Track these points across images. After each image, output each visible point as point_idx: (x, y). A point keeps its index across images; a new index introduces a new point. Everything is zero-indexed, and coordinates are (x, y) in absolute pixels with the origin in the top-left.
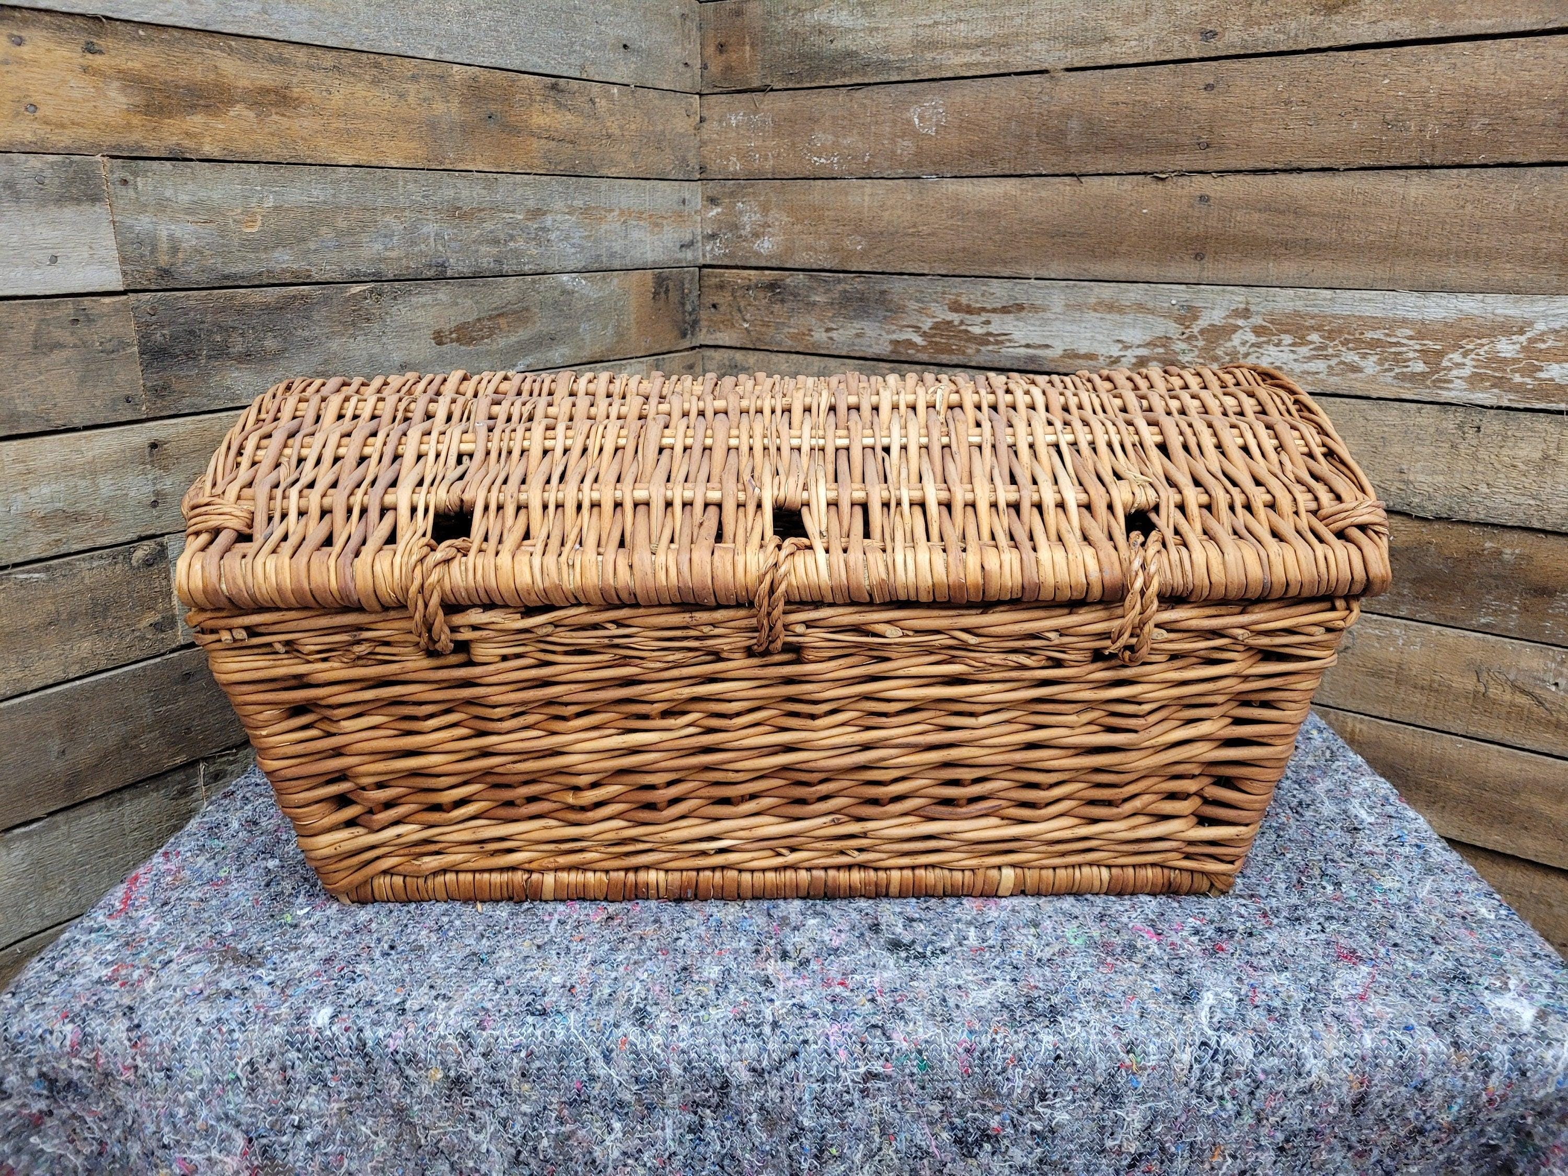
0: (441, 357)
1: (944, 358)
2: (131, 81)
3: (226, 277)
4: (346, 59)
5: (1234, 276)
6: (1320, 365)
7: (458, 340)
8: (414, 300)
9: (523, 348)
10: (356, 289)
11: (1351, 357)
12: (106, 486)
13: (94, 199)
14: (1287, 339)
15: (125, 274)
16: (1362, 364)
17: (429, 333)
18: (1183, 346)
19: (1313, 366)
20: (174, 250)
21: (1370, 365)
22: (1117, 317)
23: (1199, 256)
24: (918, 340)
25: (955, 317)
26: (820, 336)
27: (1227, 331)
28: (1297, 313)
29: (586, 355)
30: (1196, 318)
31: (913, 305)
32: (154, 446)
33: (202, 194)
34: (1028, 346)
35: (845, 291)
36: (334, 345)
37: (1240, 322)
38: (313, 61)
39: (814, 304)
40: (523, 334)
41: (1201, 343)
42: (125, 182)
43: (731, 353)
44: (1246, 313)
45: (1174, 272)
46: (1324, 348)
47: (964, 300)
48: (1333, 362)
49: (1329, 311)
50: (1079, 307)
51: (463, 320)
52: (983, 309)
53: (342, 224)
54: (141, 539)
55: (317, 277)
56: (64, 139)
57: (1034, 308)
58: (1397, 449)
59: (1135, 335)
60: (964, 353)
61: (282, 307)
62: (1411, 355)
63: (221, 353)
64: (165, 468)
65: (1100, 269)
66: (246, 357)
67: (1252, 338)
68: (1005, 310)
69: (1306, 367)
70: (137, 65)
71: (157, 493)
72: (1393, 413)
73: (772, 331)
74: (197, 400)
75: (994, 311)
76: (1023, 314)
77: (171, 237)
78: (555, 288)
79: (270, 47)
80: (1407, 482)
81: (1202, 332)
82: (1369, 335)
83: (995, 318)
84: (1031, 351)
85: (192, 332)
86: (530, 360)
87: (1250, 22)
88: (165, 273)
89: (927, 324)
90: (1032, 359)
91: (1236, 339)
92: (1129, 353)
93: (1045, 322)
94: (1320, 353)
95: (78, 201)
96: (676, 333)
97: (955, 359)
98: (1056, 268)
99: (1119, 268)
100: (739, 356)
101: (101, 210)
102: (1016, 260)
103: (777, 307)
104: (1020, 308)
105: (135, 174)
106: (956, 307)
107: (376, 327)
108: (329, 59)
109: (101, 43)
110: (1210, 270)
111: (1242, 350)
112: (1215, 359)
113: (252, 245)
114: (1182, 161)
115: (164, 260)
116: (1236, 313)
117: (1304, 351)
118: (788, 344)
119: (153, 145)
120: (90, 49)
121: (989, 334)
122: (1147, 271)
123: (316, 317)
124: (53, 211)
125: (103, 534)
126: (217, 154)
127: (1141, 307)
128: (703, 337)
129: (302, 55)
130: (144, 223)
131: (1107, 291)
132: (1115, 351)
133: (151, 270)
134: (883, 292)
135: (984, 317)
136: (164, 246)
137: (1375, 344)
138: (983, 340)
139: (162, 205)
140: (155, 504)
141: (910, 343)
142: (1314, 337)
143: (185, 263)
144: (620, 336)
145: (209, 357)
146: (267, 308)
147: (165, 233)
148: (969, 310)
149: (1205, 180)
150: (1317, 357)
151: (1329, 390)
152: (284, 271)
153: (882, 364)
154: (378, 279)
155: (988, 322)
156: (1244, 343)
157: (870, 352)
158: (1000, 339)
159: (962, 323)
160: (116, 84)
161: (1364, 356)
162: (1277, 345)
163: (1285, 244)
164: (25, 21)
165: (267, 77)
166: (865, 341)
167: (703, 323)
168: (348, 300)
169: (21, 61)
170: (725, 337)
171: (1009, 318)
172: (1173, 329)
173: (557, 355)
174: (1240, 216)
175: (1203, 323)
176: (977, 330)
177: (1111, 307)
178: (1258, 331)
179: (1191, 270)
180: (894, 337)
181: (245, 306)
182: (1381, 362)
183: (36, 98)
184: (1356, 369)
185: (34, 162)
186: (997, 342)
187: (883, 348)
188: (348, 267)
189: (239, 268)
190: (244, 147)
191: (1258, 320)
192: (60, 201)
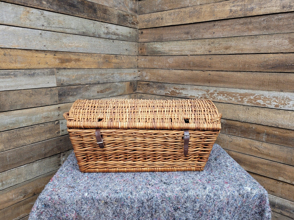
0: (98, 95)
1: (173, 96)
2: (59, 59)
3: (70, 84)
4: (87, 54)
5: (214, 86)
6: (226, 99)
7: (101, 92)
8: (95, 87)
9: (110, 93)
10: (87, 85)
11: (231, 98)
12: (52, 113)
13: (54, 75)
14: (222, 95)
15: (57, 84)
16: (232, 99)
17: (97, 91)
18: (207, 95)
19: (225, 99)
20: (63, 81)
21: (233, 99)
22: (198, 91)
23: (209, 82)
24: (169, 93)
25: (175, 90)
26: (155, 92)
27: (214, 93)
28: (223, 91)
29: (119, 94)
30: (209, 91)
31: (168, 88)
32: (59, 108)
33: (67, 73)
34: (185, 94)
35: (158, 85)
36: (83, 94)
37: (215, 92)
38: (83, 55)
39: (154, 87)
40: (110, 91)
41: (210, 95)
42: (58, 72)
43: (141, 94)
44: (216, 91)
45: (206, 84)
46: (227, 97)
47: (176, 87)
48: (228, 99)
49: (227, 91)
50: (192, 89)
51: (101, 89)
52: (179, 89)
53: (85, 77)
54: (56, 120)
55: (82, 84)
56: (51, 67)
57: (186, 89)
58: (237, 112)
59: (200, 94)
60: (176, 95)
61: (77, 88)
62: (239, 98)
63: (68, 95)
64: (60, 111)
65: (195, 84)
66: (72, 95)
67: (217, 95)
68: (182, 89)
69: (224, 99)
70: (60, 57)
71: (59, 114)
72: (237, 106)
73: (147, 91)
74: (65, 101)
75: (180, 89)
76: (184, 90)
78: (115, 85)
79: (77, 53)
80: (239, 117)
81: (210, 93)
82: (233, 95)
83: (180, 90)
84: (185, 95)
85: (65, 92)
86: (111, 95)
87: (215, 50)
88: (62, 84)
89: (170, 91)
90: (186, 96)
91: (215, 95)
92: (199, 96)
93: (187, 91)
94: (226, 97)
95: (52, 75)
96: (133, 91)
97: (174, 96)
98: (189, 83)
99: (198, 84)
100: (142, 94)
101: (54, 76)
102: (183, 82)
103: (148, 87)
104: (184, 89)
105: (59, 71)
106: (175, 88)
107: (89, 91)
108: (85, 54)
109: (56, 54)
110: (211, 85)
111: (216, 96)
112: (212, 97)
113: (74, 80)
114: (206, 69)
115: (62, 82)
116: (215, 91)
117: (224, 97)
118: (150, 93)
119: (62, 67)
120: (55, 55)
121: (179, 93)
122: (202, 84)
123: (81, 90)
124: (49, 76)
125: (51, 120)
126: (69, 68)
127: (201, 89)
128: (137, 91)
129: (81, 54)
130: (60, 78)
131: (196, 87)
132: (198, 96)
133: (60, 84)
134: (164, 86)
135: (179, 90)
137: (234, 96)
138: (178, 93)
139: (62, 75)
140: (58, 116)
141: (168, 93)
142: (225, 95)
143: (65, 83)
144: (124, 91)
145: (67, 95)
146: (75, 89)
147: (62, 79)
148: (177, 89)
149: (210, 72)
150: (226, 98)
151: (228, 103)
152: (77, 83)
153: (164, 96)
154: (90, 84)
155: (179, 91)
156: (216, 95)
157: (162, 95)
158: (181, 93)
159: (175, 91)
160: (57, 59)
161: (232, 98)
162: (220, 96)
163: (221, 81)
164: (47, 52)
165: (77, 57)
166: (161, 93)
167: (137, 89)
168: (86, 87)
169: (46, 57)
170: (140, 92)
171: (182, 90)
172: (206, 93)
173: (115, 94)
174: (215, 77)
175: (210, 92)
176: (178, 92)
177: (197, 89)
178: (218, 94)
179: (208, 85)
180: (166, 92)
181: (72, 88)
182: (235, 99)
183: (48, 62)
184: (231, 100)
185: (47, 70)
186: (181, 94)
187: (164, 94)
188: (86, 82)
189: (72, 83)
190: (73, 67)
191: (217, 92)
192: (50, 75)
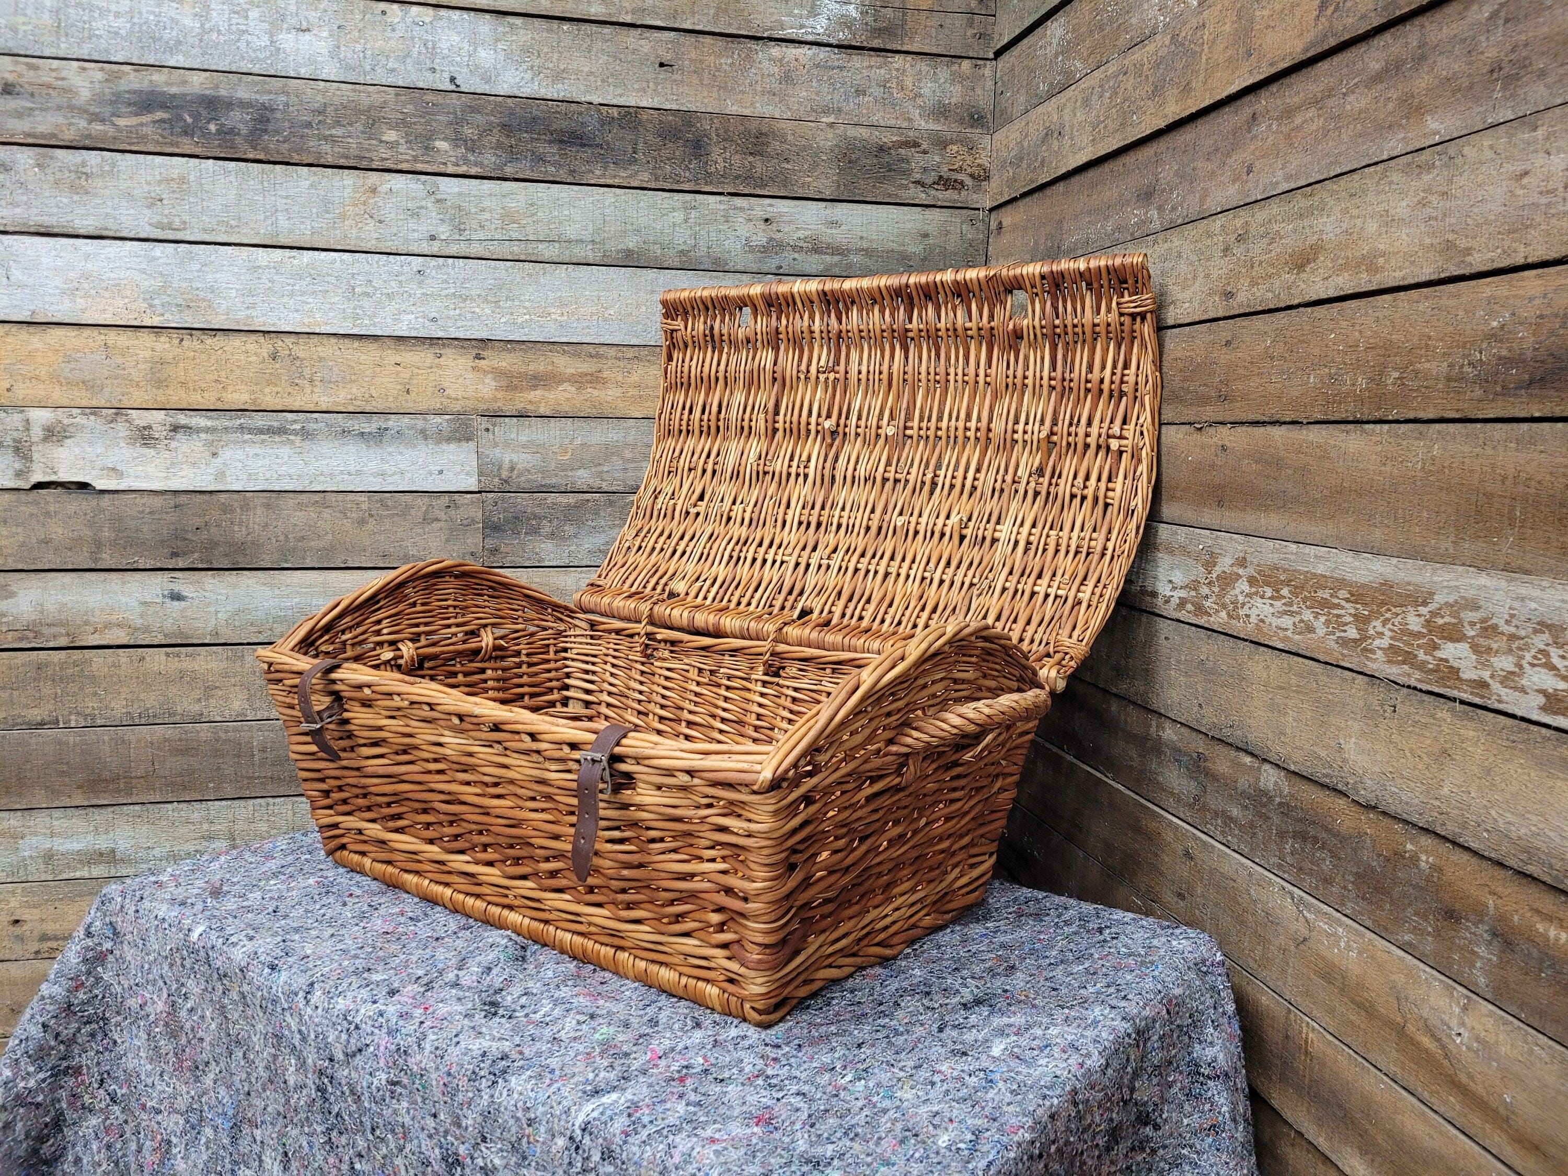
2: (499, 373)
3: (543, 486)
4: (644, 353)
13: (468, 439)
15: (480, 481)
18: (1206, 589)
20: (512, 469)
23: (1220, 504)
27: (1233, 578)
30: (1215, 565)
33: (534, 436)
37: (1241, 572)
38: (620, 354)
41: (1217, 590)
42: (487, 430)
44: (1244, 564)
46: (1291, 605)
53: (628, 456)
55: (605, 488)
56: (457, 406)
59: (1179, 578)
61: (577, 506)
63: (535, 531)
66: (551, 536)
67: (1247, 588)
69: (1279, 623)
70: (504, 364)
74: (516, 558)
77: (511, 461)
79: (590, 349)
81: (1218, 577)
85: (517, 518)
88: (505, 482)
91: (1238, 588)
92: (1175, 594)
95: (459, 441)
101: (472, 445)
105: (494, 425)
108: (630, 353)
109: (484, 354)
110: (1226, 518)
111: (1241, 598)
112: (1226, 603)
113: (564, 467)
115: (505, 474)
116: (1239, 564)
117: (1278, 605)
119: (508, 409)
120: (478, 357)
122: (1192, 518)
123: (602, 514)
124: (444, 448)
126: (548, 414)
127: (1186, 551)
129: (612, 352)
130: (496, 453)
133: (496, 479)
136: (506, 466)
139: (507, 444)
142: (1284, 593)
143: (518, 476)
145: (527, 534)
146: (569, 507)
147: (507, 460)
149: (1224, 430)
152: (583, 482)
156: (1242, 593)
160: (490, 376)
161: (1316, 619)
162: (1262, 597)
164: (444, 345)
165: (587, 366)
168: (627, 504)
169: (439, 366)
175: (1219, 570)
177: (1168, 548)
179: (1214, 516)
181: (554, 504)
183: (445, 385)
185: (438, 420)
188: (631, 483)
189: (552, 481)
190: (566, 408)
192: (449, 441)
